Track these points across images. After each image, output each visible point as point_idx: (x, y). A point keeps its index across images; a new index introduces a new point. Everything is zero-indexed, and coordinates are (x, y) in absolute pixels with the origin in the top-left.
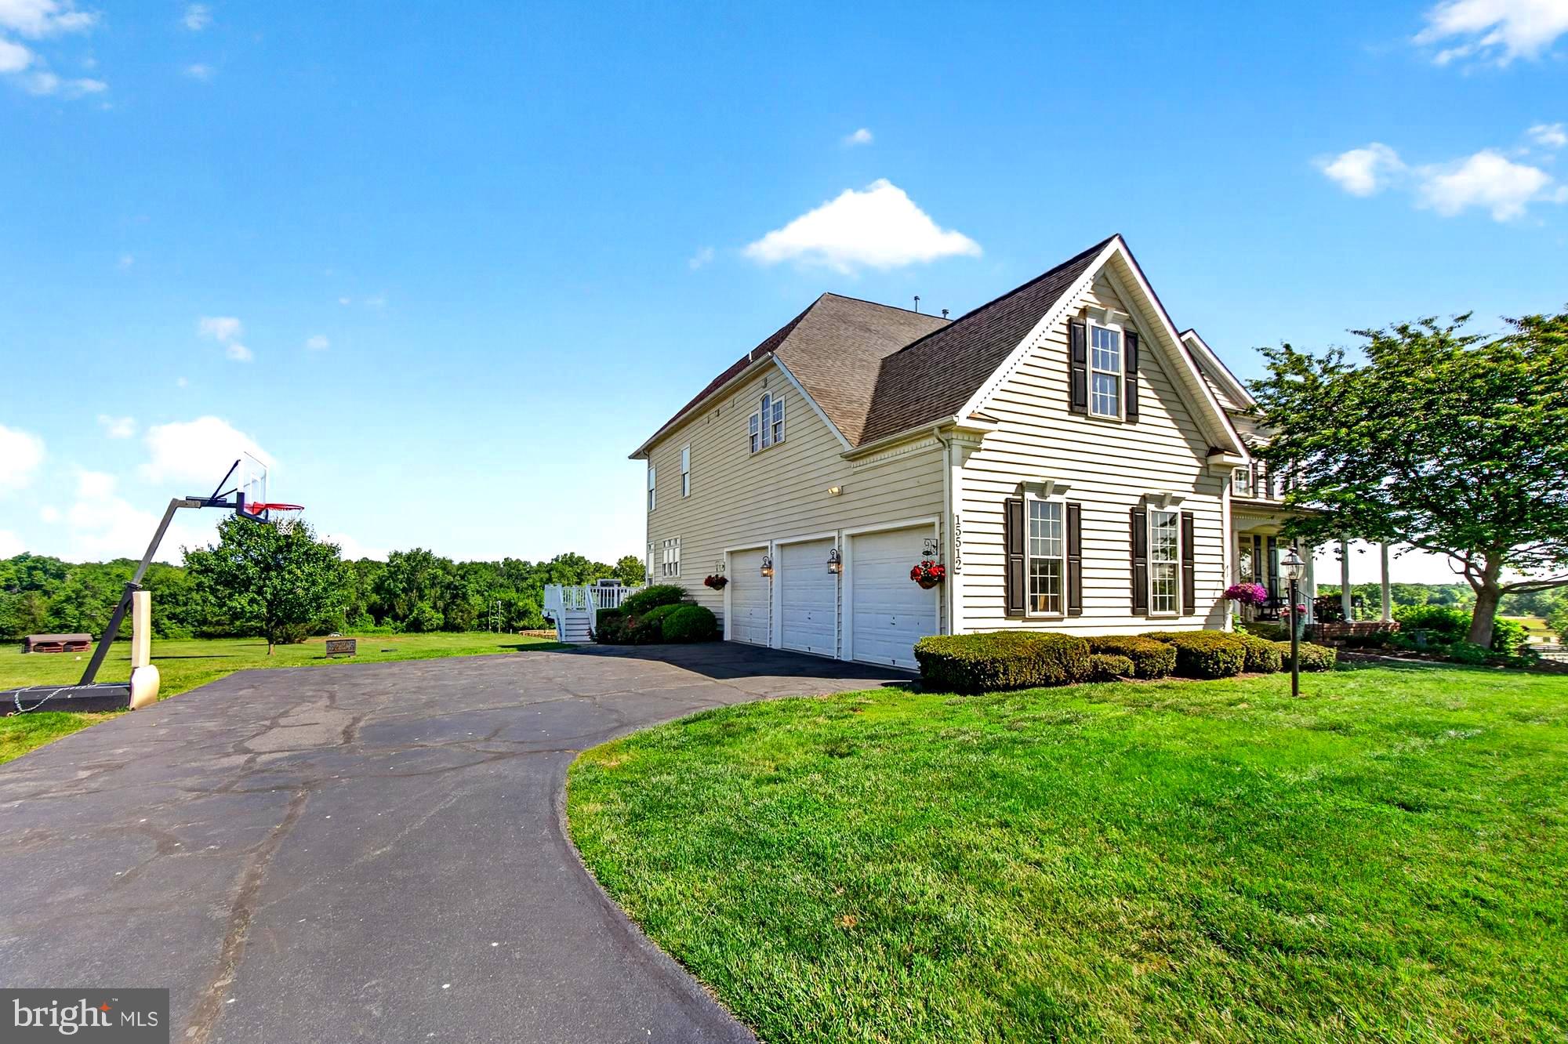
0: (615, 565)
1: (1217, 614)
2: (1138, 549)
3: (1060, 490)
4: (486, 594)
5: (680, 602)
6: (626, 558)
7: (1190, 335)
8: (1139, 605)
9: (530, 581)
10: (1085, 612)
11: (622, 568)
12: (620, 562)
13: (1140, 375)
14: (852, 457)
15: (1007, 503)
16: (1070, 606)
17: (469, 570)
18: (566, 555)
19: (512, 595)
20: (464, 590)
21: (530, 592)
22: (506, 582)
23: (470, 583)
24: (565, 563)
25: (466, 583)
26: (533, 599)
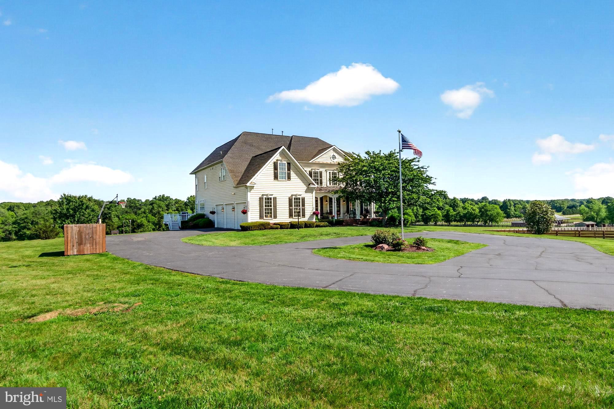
0: (186, 200)
1: (311, 217)
2: (290, 205)
3: (272, 195)
4: (121, 216)
5: (205, 218)
6: (191, 196)
7: (334, 146)
8: (291, 215)
9: (143, 210)
10: (277, 218)
11: (189, 202)
12: (188, 199)
13: (291, 170)
14: (235, 187)
15: (260, 198)
16: (274, 217)
17: (113, 204)
18: (160, 196)
19: (133, 216)
20: (110, 215)
21: (143, 215)
22: (129, 211)
23: (113, 211)
24: (160, 200)
25: (110, 211)
26: (145, 218)
